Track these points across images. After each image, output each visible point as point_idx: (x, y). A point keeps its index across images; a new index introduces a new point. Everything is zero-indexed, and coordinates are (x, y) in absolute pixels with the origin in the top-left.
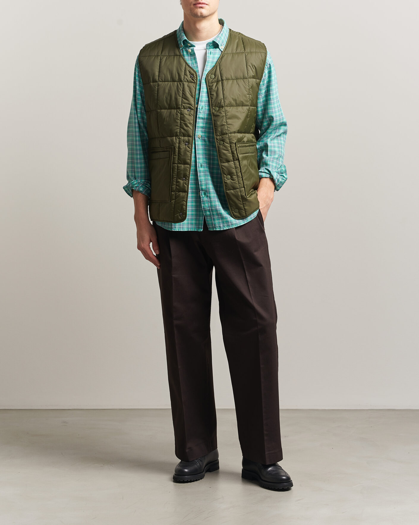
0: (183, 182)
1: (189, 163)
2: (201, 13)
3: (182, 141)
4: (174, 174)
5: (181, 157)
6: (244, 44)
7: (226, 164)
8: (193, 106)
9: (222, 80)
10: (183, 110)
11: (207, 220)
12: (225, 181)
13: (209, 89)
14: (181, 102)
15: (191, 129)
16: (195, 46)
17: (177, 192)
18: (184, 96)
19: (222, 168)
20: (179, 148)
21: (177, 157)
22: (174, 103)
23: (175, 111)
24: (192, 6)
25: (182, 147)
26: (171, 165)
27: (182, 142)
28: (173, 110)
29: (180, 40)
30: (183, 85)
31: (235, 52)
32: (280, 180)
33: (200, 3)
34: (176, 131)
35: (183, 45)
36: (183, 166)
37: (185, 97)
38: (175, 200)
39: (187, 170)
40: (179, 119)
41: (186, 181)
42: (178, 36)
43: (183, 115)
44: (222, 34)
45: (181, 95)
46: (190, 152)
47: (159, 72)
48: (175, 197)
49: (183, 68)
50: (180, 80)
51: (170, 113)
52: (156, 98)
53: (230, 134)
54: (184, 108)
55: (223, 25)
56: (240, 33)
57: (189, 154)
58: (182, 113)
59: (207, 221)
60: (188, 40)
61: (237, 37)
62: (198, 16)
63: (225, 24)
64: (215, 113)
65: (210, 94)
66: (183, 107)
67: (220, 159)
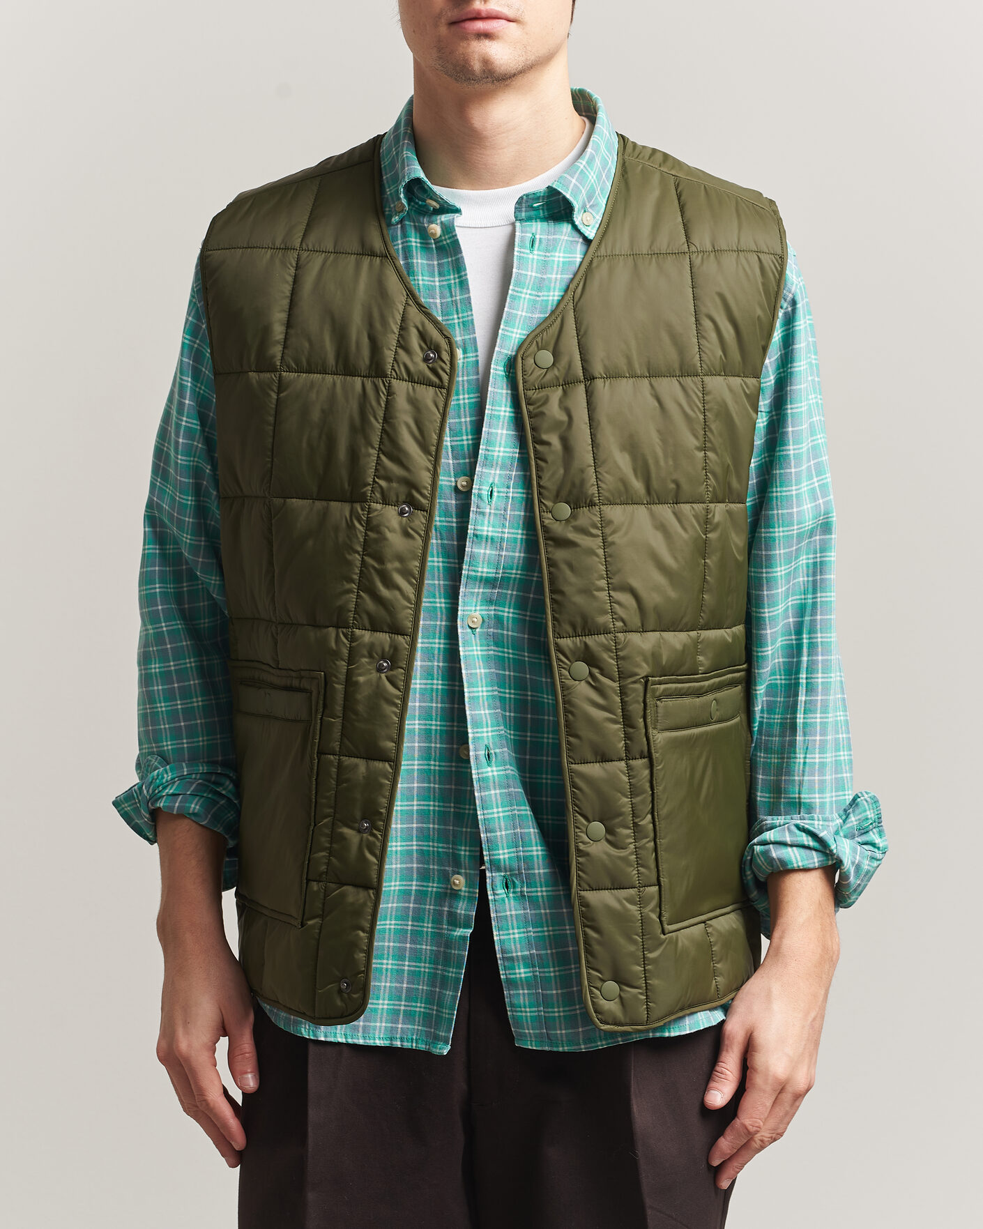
0: (361, 840)
1: (393, 756)
2: (486, 62)
3: (365, 653)
4: (324, 801)
5: (356, 724)
6: (688, 214)
7: (594, 770)
8: (426, 492)
9: (589, 378)
10: (379, 506)
11: (515, 1001)
12: (582, 847)
13: (530, 417)
14: (371, 471)
15: (409, 600)
16: (458, 211)
17: (333, 886)
18: (388, 446)
19: (574, 785)
20: (350, 683)
21: (337, 722)
22: (344, 474)
23: (346, 508)
24: (443, 30)
25: (361, 679)
26: (312, 759)
27: (364, 656)
28: (335, 505)
29: (396, 179)
30: (390, 393)
31: (645, 251)
32: (866, 865)
33: (478, 17)
34: (339, 603)
35: (404, 201)
36: (362, 766)
37: (392, 448)
38: (322, 917)
39: (382, 785)
40: (360, 549)
41: (375, 836)
42: (385, 162)
43: (379, 532)
44: (592, 159)
45: (376, 440)
46: (395, 705)
47: (289, 325)
48: (324, 904)
49: (394, 318)
50: (377, 370)
51: (325, 514)
52: (270, 446)
53: (620, 635)
54: (386, 502)
55: (593, 121)
56: (666, 156)
57: (390, 711)
58: (375, 522)
59: (512, 1005)
60: (429, 183)
61: (656, 179)
62: (473, 72)
63: (601, 115)
64: (557, 528)
65: (533, 437)
66: (378, 495)
67: (569, 743)
